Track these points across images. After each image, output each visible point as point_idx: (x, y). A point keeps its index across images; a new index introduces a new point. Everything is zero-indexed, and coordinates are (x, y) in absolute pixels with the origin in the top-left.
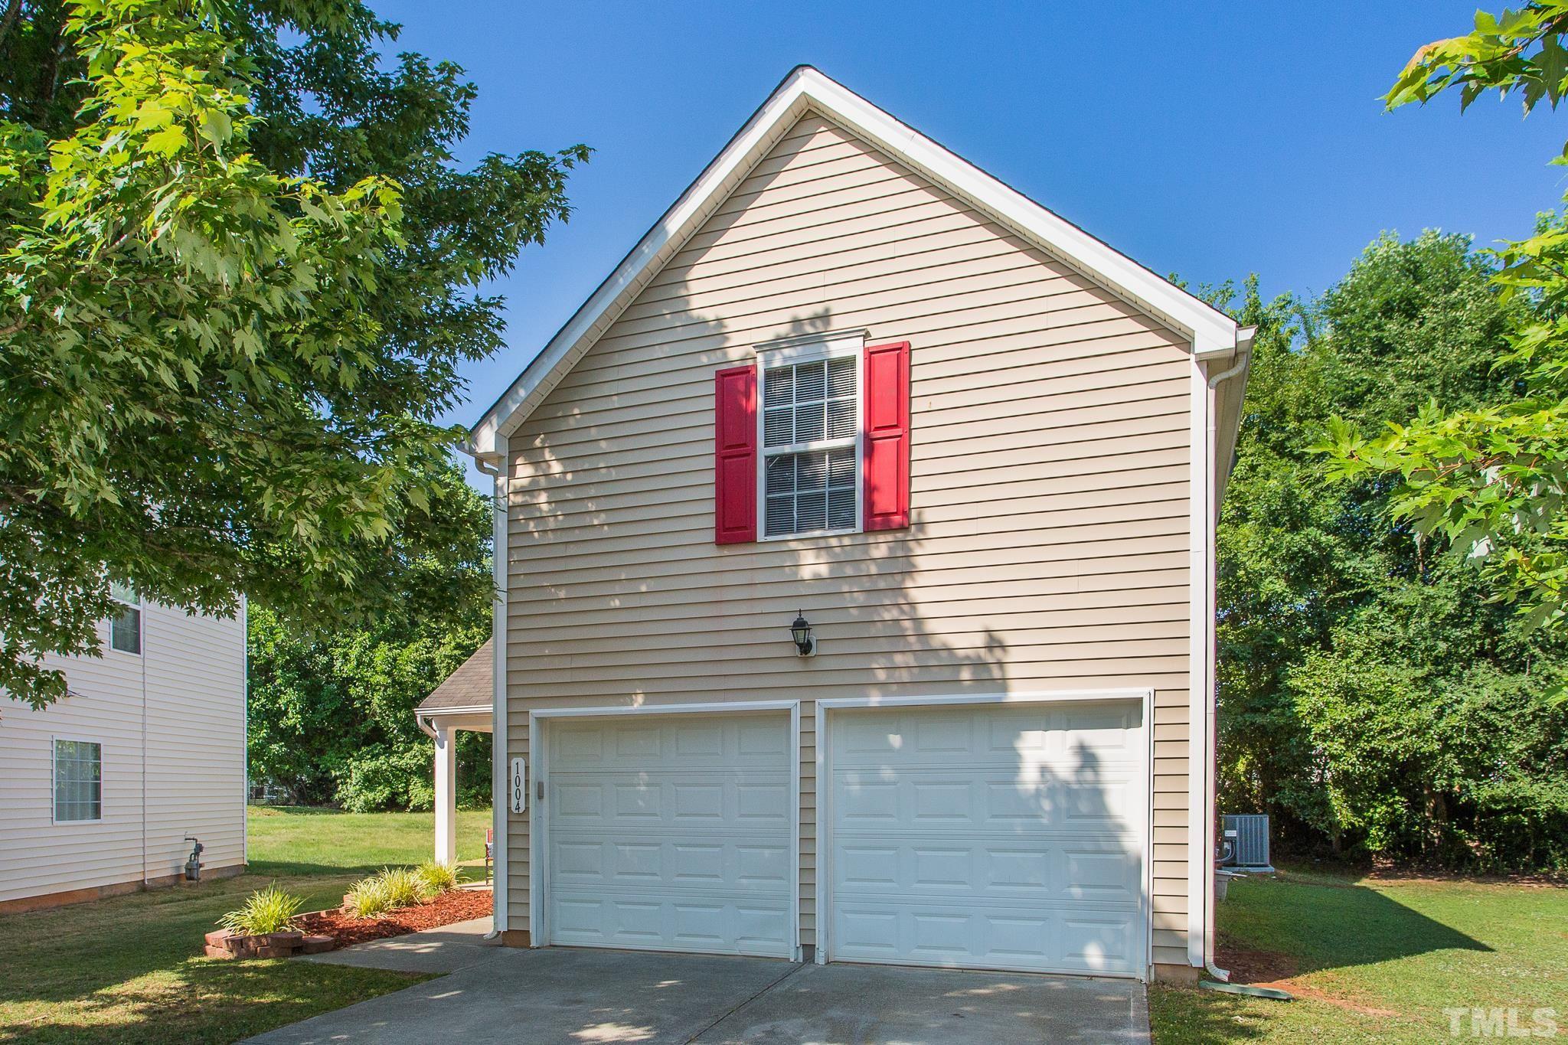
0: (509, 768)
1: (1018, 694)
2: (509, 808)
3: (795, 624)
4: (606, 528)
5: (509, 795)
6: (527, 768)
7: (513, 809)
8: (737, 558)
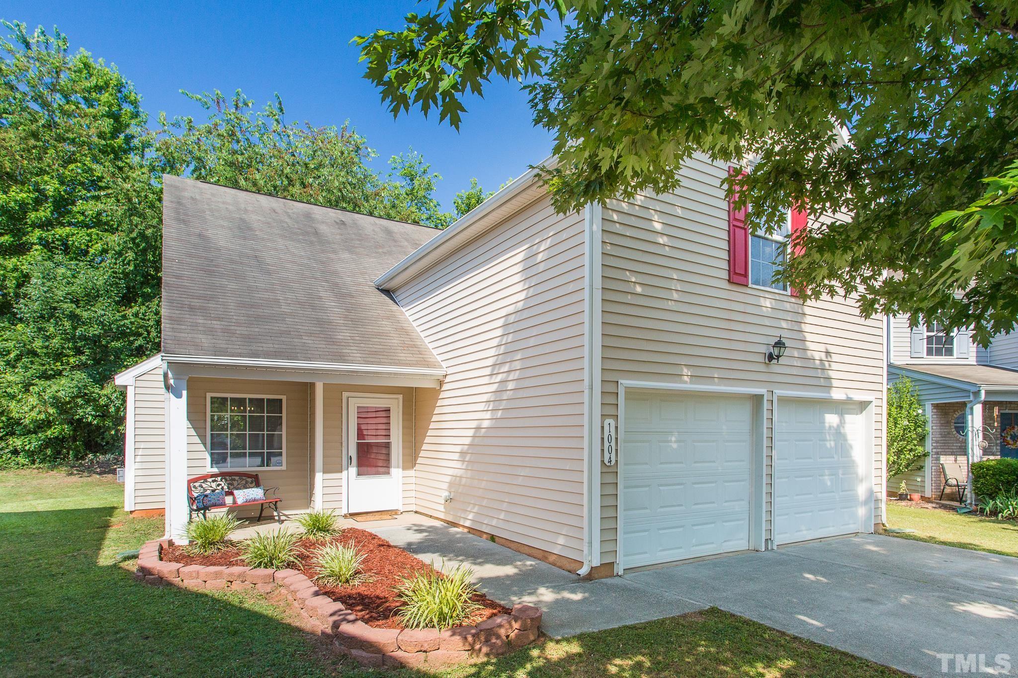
0: (603, 427)
1: (837, 395)
2: (603, 461)
3: (776, 343)
4: (667, 248)
5: (603, 450)
6: (617, 428)
7: (606, 461)
8: (737, 294)
